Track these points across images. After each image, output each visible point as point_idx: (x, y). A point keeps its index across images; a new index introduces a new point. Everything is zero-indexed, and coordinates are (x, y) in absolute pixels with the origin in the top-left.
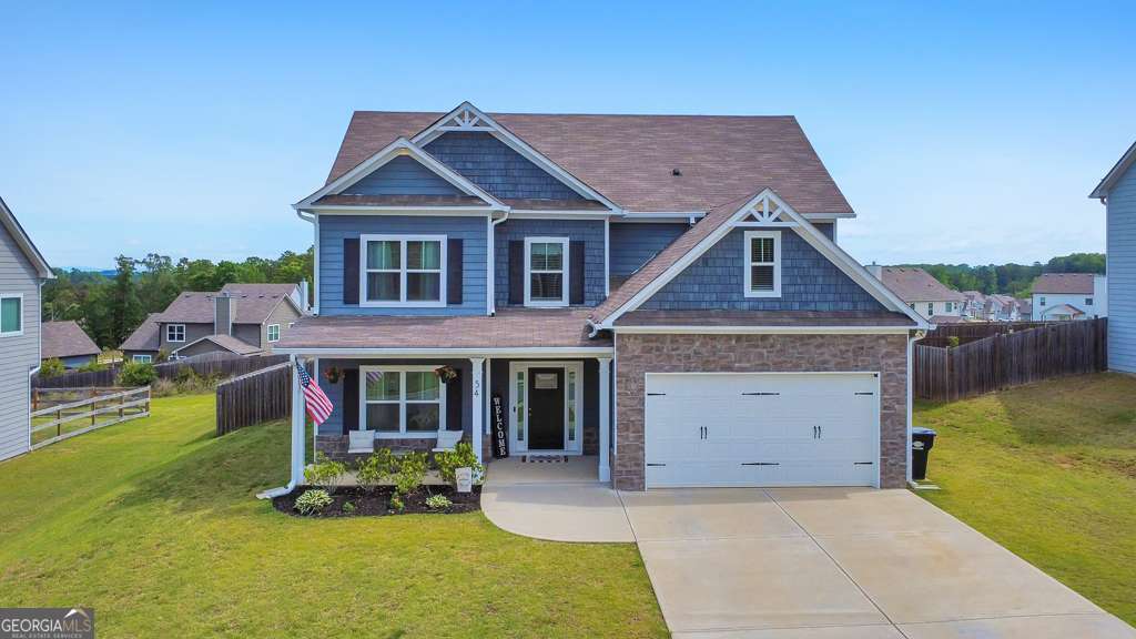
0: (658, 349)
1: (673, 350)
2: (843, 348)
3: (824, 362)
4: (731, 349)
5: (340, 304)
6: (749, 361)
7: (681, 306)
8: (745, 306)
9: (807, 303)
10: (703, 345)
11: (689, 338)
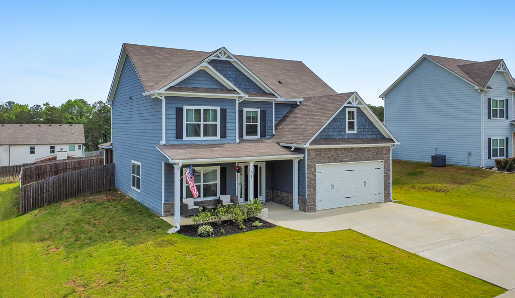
0: (320, 155)
1: (325, 155)
2: (374, 152)
3: (369, 157)
4: (342, 154)
5: (175, 139)
6: (348, 158)
7: (328, 137)
8: (346, 137)
9: (364, 135)
10: (334, 152)
11: (330, 149)
